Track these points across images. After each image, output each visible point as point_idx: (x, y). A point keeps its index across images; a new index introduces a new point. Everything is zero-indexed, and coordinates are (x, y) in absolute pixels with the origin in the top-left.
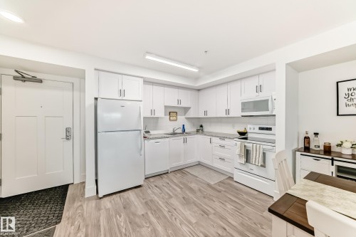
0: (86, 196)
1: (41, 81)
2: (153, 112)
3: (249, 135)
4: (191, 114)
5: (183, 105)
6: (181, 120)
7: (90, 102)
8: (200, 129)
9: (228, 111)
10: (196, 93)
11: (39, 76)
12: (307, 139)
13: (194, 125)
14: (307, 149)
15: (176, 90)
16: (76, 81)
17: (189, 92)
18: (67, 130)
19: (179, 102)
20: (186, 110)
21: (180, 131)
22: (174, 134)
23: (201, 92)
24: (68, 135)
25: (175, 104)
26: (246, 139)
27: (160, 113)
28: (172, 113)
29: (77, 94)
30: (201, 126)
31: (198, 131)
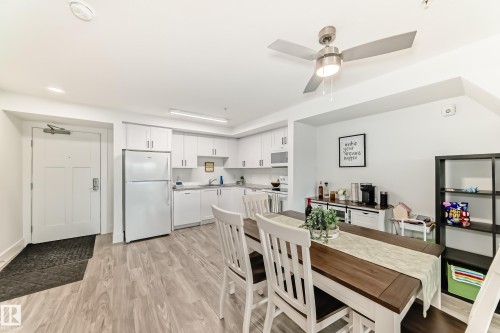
0: (114, 242)
1: (68, 133)
2: (184, 162)
3: (281, 187)
4: (230, 164)
5: (219, 154)
6: (219, 171)
7: (118, 153)
8: (241, 182)
9: (261, 162)
10: (235, 142)
11: (67, 128)
12: (321, 188)
13: (235, 177)
14: (321, 197)
15: (211, 140)
16: (104, 132)
17: (227, 141)
18: (94, 181)
19: (215, 151)
20: (224, 160)
21: (218, 182)
22: (210, 185)
23: (241, 141)
24: (95, 185)
25: (210, 154)
26: (278, 190)
27: (192, 163)
28: (208, 163)
29: (104, 144)
30: (242, 178)
31: (238, 183)
